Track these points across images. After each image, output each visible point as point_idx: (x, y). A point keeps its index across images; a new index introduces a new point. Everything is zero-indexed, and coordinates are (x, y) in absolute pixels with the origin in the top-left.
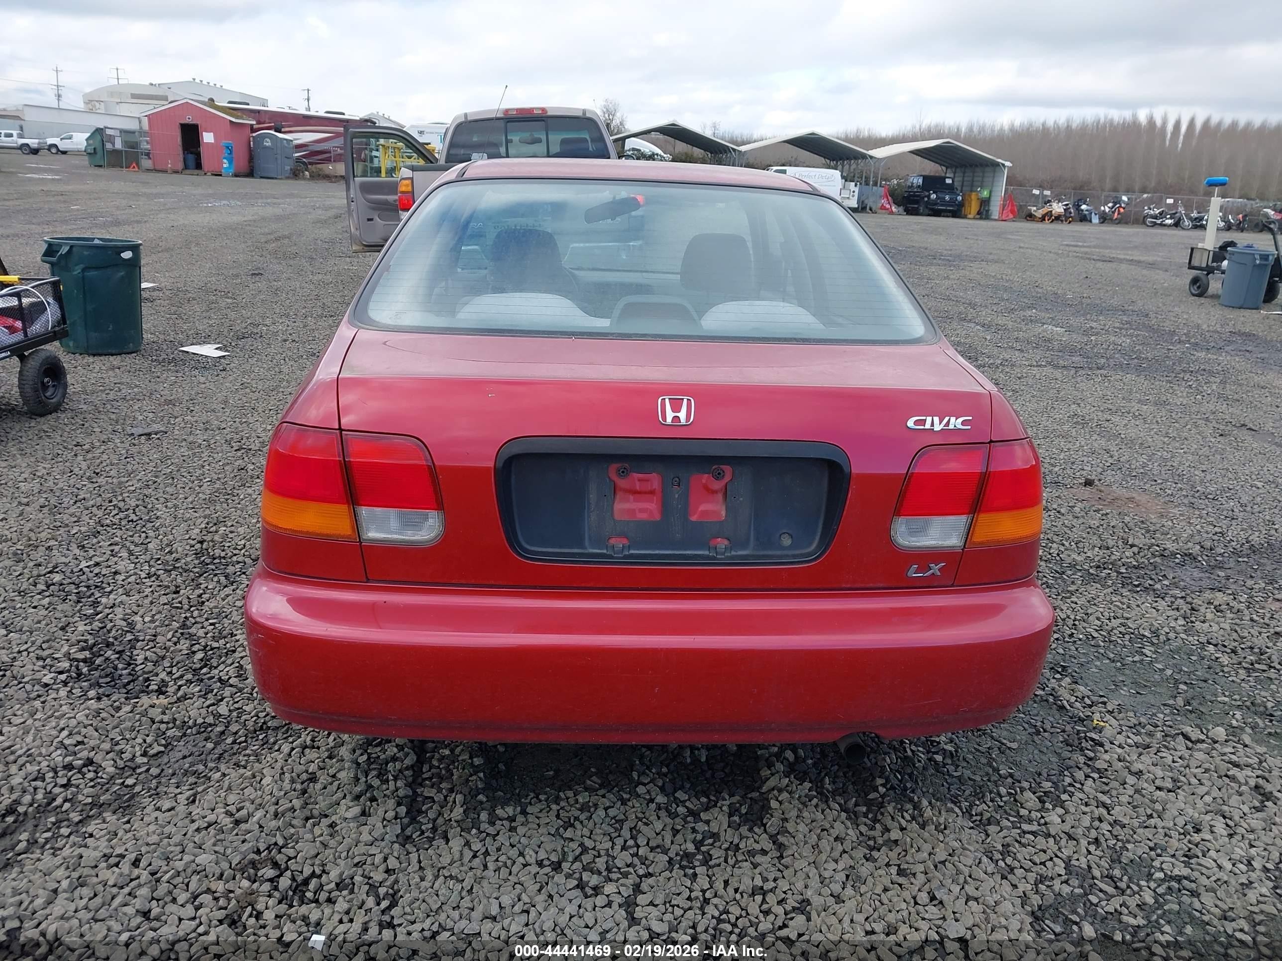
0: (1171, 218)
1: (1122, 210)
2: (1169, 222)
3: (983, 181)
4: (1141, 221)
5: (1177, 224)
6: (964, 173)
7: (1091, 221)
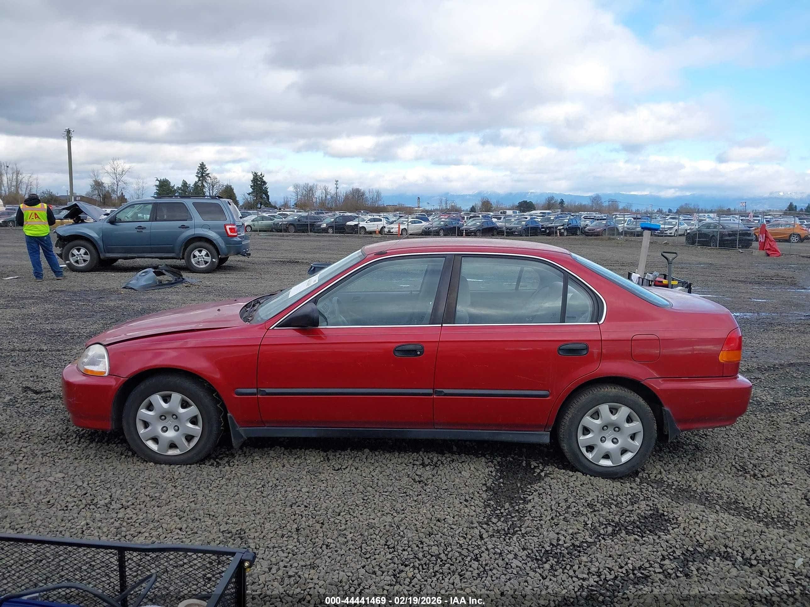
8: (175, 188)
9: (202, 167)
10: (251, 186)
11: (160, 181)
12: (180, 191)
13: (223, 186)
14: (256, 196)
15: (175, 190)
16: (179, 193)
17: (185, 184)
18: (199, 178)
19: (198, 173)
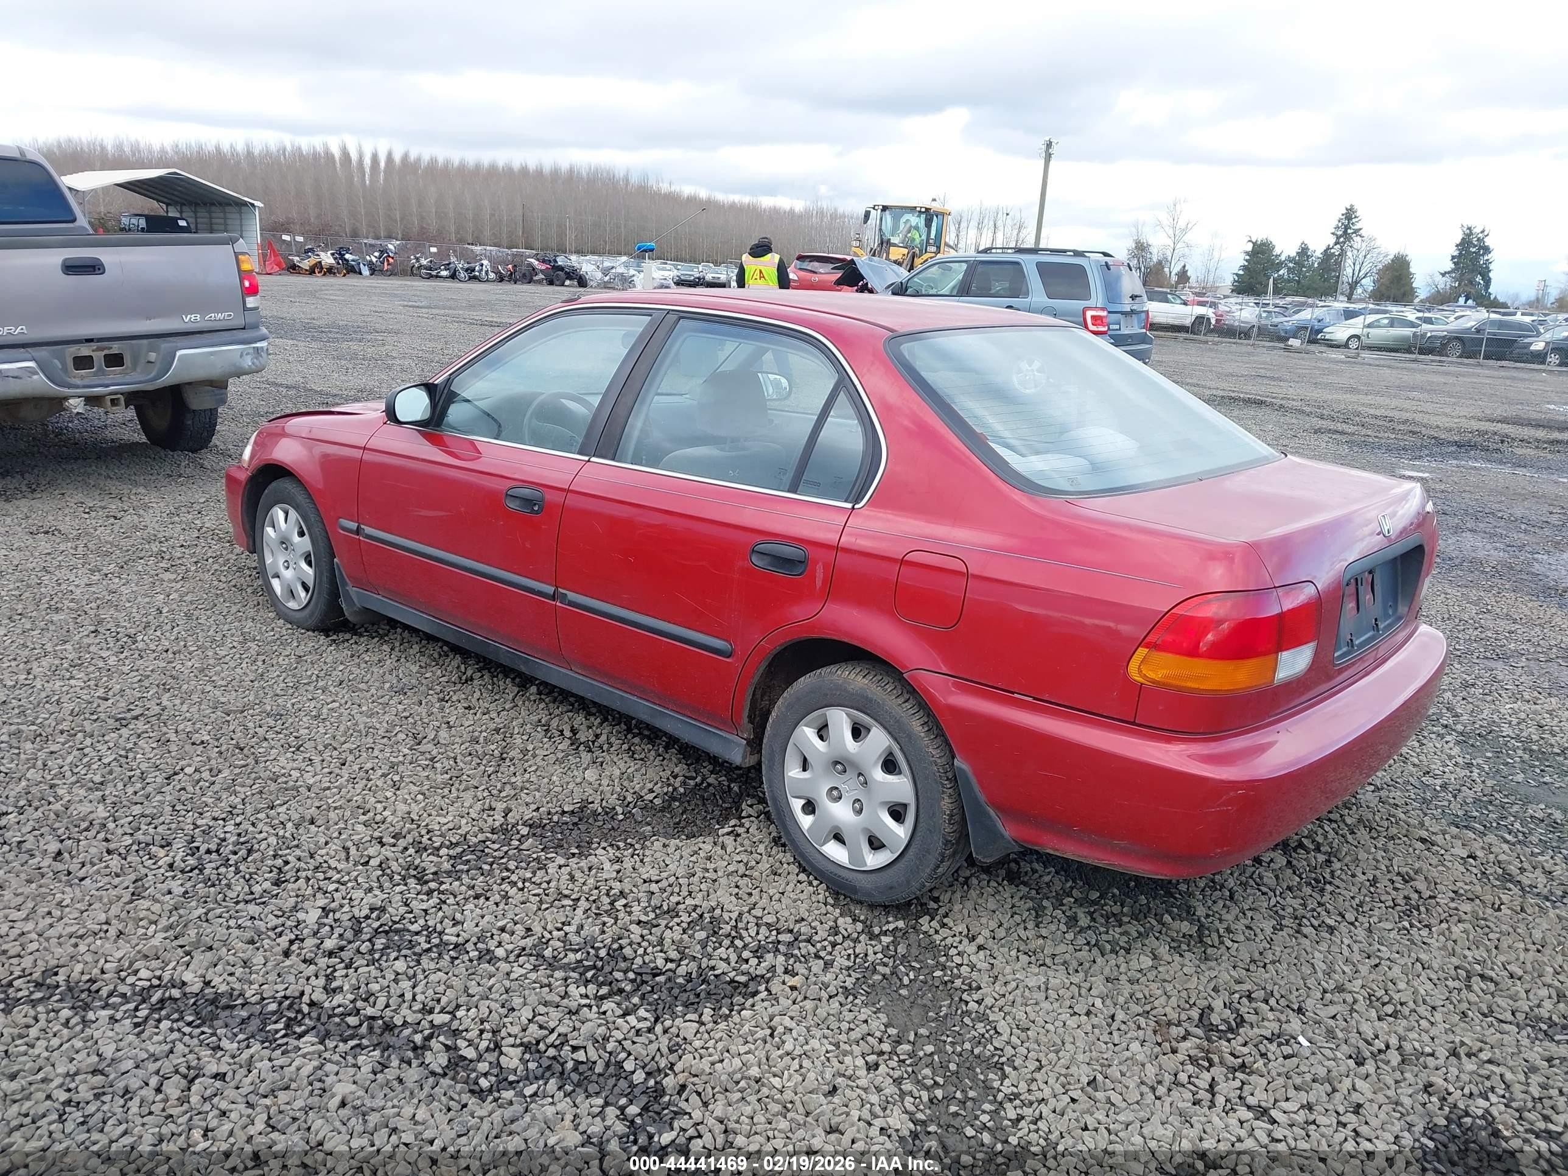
0: (446, 269)
1: (391, 260)
2: (444, 273)
3: (226, 225)
4: (412, 272)
5: (453, 276)
6: (195, 212)
7: (360, 273)
8: (1283, 258)
9: (1350, 215)
10: (1453, 257)
11: (1254, 244)
12: (1291, 265)
13: (1386, 256)
14: (1460, 280)
15: (1281, 263)
16: (1289, 269)
17: (1304, 251)
18: (1338, 238)
19: (1337, 228)
